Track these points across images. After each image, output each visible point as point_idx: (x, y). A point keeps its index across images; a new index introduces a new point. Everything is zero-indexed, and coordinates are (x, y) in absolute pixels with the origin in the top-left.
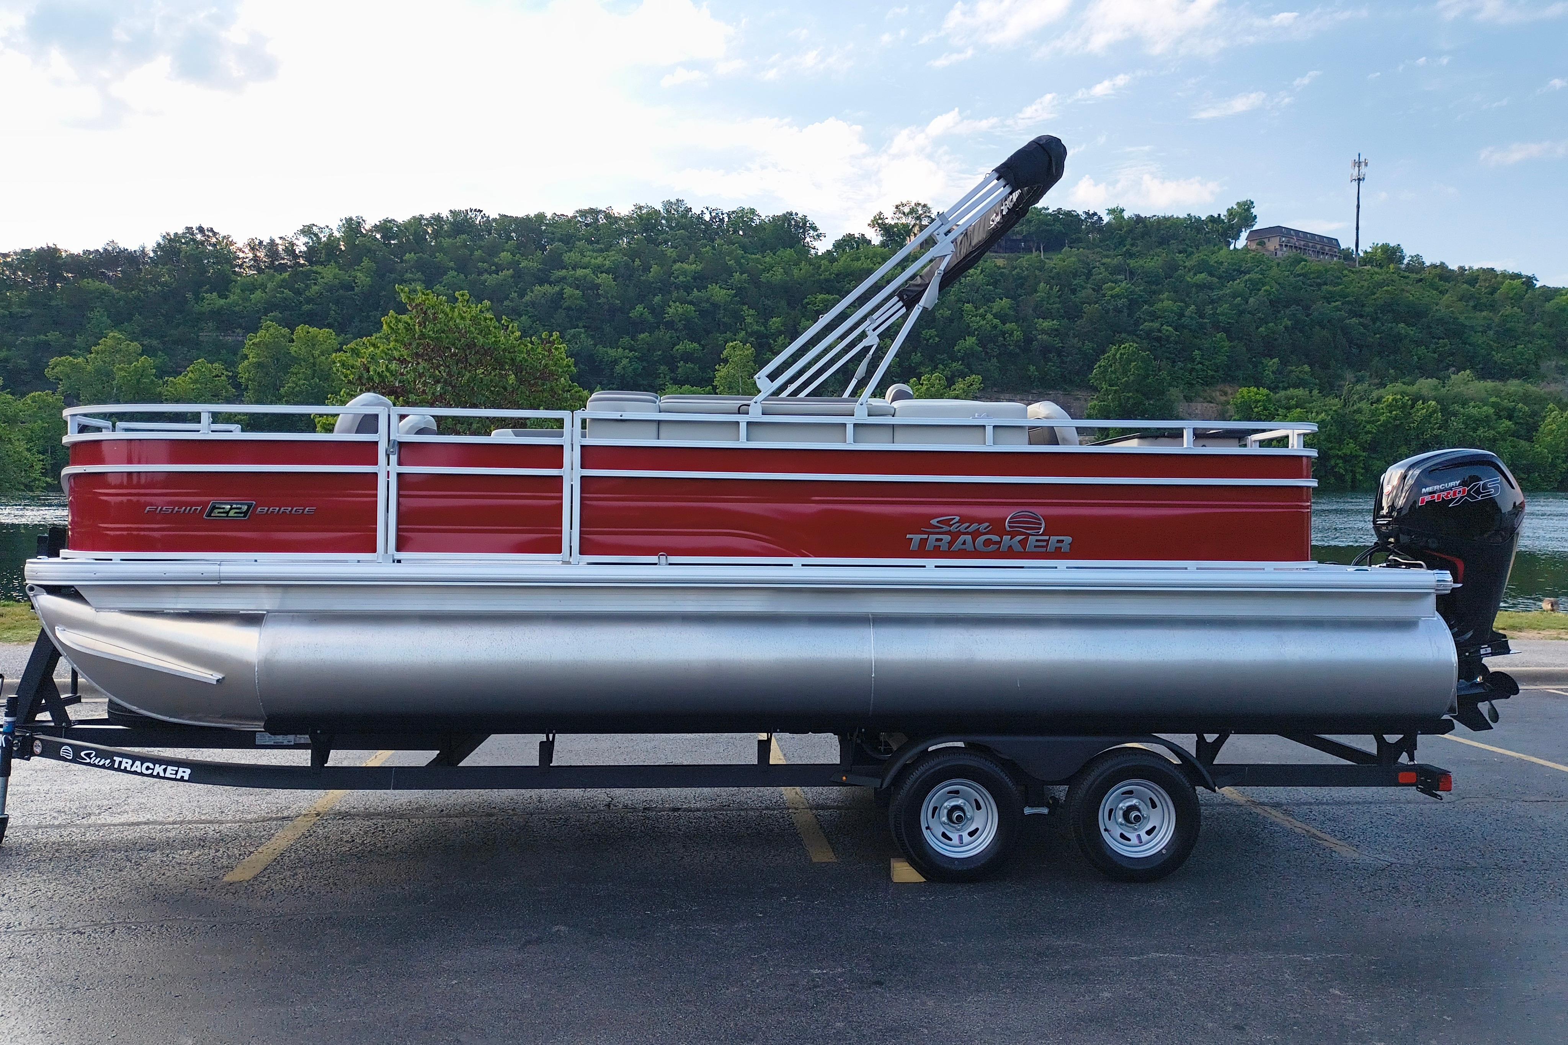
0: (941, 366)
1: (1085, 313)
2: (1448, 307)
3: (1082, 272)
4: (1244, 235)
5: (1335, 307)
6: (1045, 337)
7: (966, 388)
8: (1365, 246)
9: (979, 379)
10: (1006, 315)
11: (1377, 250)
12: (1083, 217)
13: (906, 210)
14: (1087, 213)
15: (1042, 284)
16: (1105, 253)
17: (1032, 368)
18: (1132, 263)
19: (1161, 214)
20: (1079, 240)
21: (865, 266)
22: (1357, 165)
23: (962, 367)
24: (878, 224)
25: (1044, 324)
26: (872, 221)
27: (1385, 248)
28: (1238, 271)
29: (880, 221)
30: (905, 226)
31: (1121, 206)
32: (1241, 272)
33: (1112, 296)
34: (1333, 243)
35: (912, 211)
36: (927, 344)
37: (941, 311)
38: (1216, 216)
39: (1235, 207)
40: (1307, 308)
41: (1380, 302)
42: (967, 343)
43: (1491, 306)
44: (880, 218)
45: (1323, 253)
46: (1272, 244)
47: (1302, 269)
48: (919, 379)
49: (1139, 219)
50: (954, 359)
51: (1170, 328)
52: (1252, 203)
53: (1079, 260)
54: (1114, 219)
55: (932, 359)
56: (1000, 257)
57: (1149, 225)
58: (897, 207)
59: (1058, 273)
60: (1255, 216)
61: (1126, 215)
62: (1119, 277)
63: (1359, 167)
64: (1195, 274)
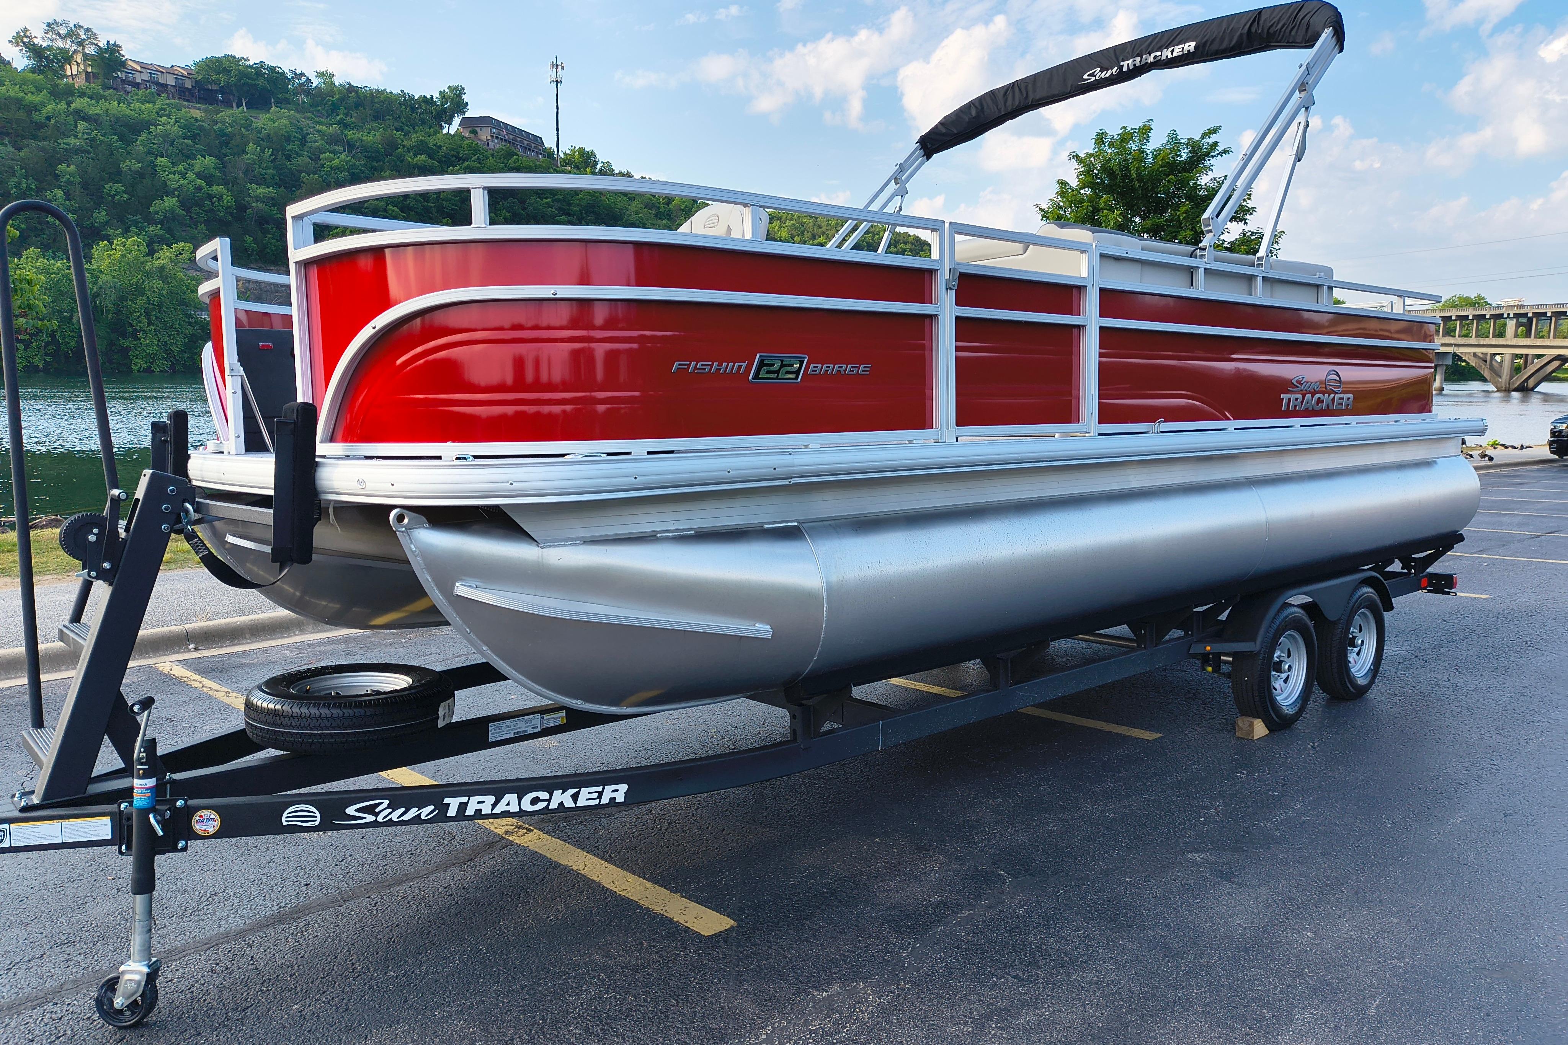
0: (133, 229)
1: (304, 183)
2: (637, 213)
3: (295, 137)
4: (457, 121)
5: (547, 203)
6: (260, 205)
7: (173, 257)
8: (565, 148)
9: (189, 247)
10: (212, 176)
11: (575, 152)
12: (289, 75)
13: (63, 31)
14: (294, 72)
15: (251, 144)
16: (317, 119)
17: (249, 239)
18: (350, 134)
19: (373, 86)
20: (287, 101)
21: (12, 93)
22: (555, 67)
23: (162, 232)
24: (24, 43)
25: (258, 191)
26: (14, 37)
27: (582, 152)
28: (457, 157)
29: (25, 40)
30: (63, 51)
31: (330, 71)
32: (460, 159)
33: (331, 167)
34: (538, 140)
35: (71, 34)
36: (112, 201)
37: (128, 163)
38: (429, 97)
39: (447, 90)
40: (523, 202)
41: (584, 203)
42: (166, 204)
43: (667, 215)
44: (25, 36)
45: (530, 150)
46: (485, 134)
47: (515, 163)
48: (111, 244)
49: (351, 89)
50: (151, 222)
51: (395, 209)
52: (463, 89)
53: (291, 123)
54: (324, 83)
55: (121, 220)
56: (195, 108)
57: (362, 95)
58: (49, 25)
59: (269, 135)
60: (467, 103)
61: (337, 81)
62: (337, 148)
63: (557, 69)
64: (415, 155)
